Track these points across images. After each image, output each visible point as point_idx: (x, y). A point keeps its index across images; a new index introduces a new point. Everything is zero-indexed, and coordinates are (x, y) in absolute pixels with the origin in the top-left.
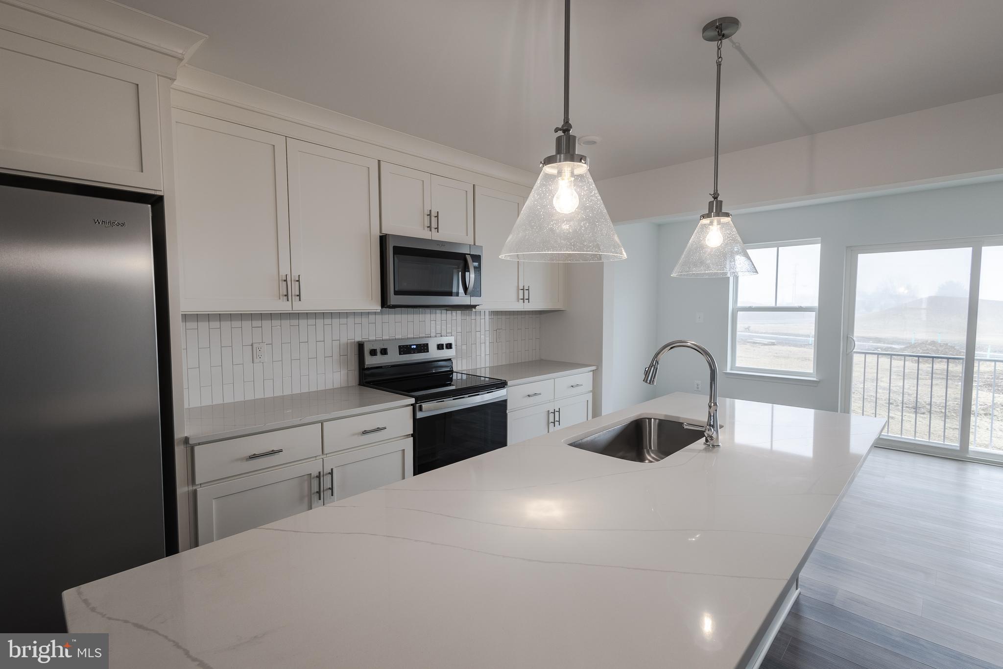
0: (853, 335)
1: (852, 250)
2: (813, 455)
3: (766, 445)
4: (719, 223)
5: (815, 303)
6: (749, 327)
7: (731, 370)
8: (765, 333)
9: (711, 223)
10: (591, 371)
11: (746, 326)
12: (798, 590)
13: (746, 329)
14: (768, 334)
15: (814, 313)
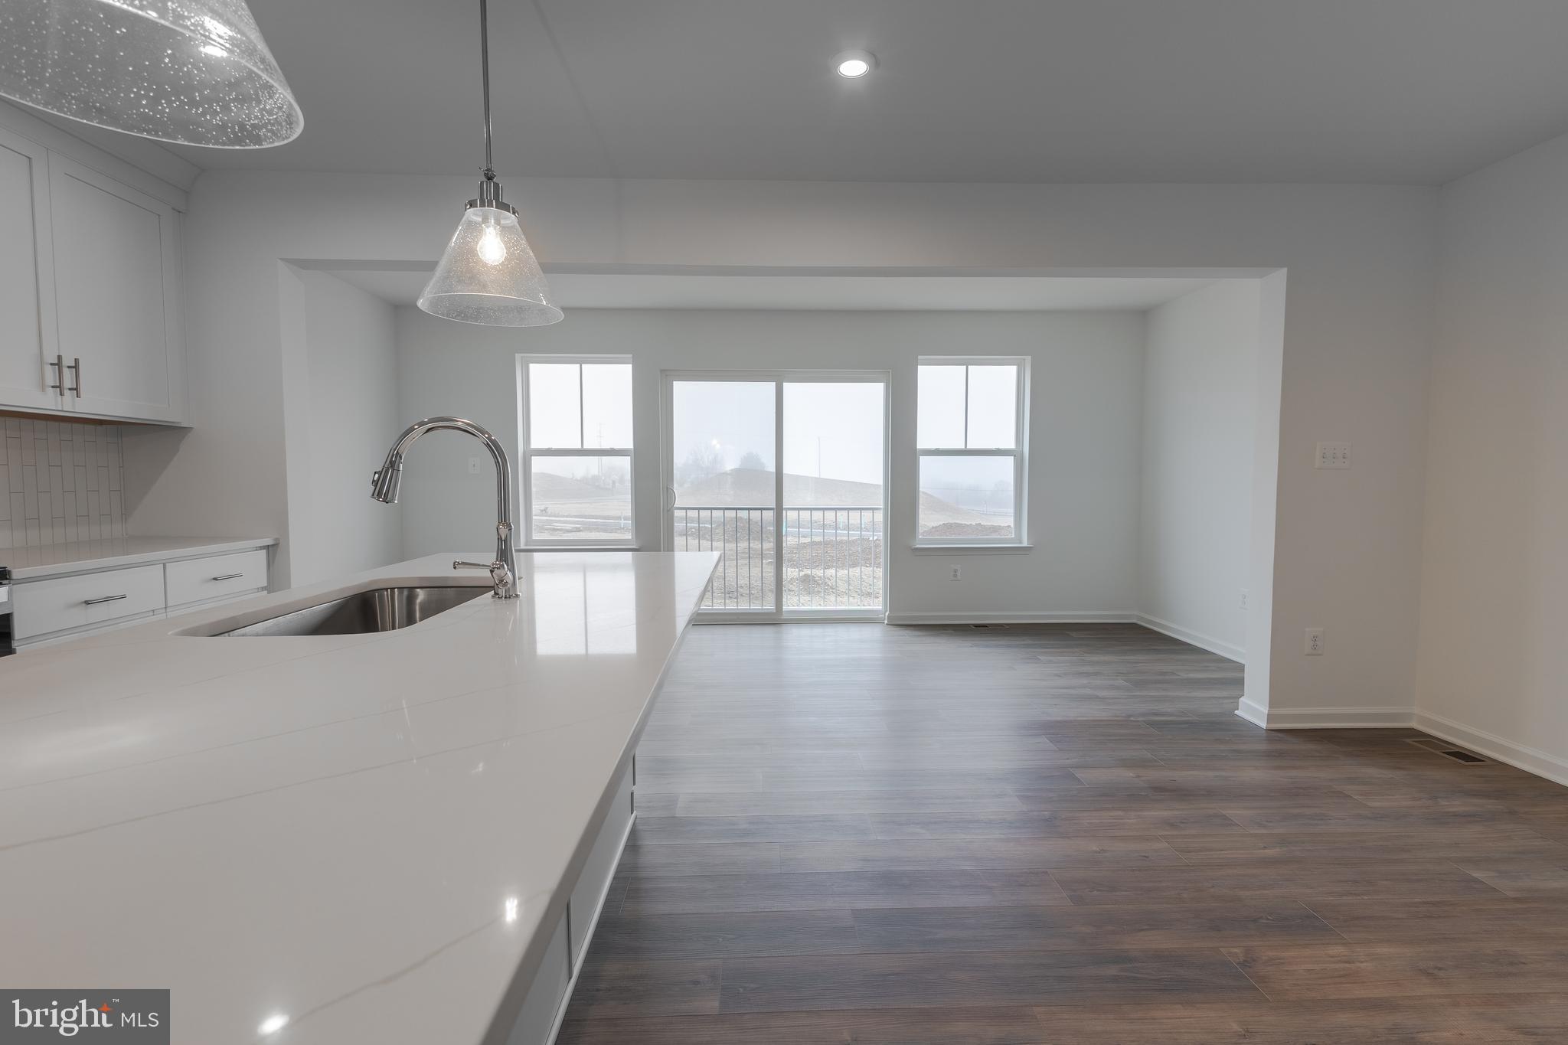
0: (673, 486)
1: (667, 375)
2: (637, 650)
3: (578, 649)
4: (498, 222)
5: (629, 444)
6: (547, 508)
7: (526, 545)
8: (567, 517)
9: (485, 220)
10: (261, 548)
11: (543, 508)
12: (633, 814)
13: (542, 511)
14: (571, 517)
15: (629, 457)
